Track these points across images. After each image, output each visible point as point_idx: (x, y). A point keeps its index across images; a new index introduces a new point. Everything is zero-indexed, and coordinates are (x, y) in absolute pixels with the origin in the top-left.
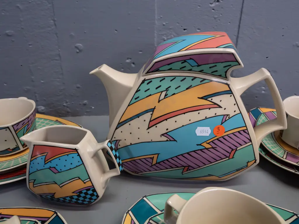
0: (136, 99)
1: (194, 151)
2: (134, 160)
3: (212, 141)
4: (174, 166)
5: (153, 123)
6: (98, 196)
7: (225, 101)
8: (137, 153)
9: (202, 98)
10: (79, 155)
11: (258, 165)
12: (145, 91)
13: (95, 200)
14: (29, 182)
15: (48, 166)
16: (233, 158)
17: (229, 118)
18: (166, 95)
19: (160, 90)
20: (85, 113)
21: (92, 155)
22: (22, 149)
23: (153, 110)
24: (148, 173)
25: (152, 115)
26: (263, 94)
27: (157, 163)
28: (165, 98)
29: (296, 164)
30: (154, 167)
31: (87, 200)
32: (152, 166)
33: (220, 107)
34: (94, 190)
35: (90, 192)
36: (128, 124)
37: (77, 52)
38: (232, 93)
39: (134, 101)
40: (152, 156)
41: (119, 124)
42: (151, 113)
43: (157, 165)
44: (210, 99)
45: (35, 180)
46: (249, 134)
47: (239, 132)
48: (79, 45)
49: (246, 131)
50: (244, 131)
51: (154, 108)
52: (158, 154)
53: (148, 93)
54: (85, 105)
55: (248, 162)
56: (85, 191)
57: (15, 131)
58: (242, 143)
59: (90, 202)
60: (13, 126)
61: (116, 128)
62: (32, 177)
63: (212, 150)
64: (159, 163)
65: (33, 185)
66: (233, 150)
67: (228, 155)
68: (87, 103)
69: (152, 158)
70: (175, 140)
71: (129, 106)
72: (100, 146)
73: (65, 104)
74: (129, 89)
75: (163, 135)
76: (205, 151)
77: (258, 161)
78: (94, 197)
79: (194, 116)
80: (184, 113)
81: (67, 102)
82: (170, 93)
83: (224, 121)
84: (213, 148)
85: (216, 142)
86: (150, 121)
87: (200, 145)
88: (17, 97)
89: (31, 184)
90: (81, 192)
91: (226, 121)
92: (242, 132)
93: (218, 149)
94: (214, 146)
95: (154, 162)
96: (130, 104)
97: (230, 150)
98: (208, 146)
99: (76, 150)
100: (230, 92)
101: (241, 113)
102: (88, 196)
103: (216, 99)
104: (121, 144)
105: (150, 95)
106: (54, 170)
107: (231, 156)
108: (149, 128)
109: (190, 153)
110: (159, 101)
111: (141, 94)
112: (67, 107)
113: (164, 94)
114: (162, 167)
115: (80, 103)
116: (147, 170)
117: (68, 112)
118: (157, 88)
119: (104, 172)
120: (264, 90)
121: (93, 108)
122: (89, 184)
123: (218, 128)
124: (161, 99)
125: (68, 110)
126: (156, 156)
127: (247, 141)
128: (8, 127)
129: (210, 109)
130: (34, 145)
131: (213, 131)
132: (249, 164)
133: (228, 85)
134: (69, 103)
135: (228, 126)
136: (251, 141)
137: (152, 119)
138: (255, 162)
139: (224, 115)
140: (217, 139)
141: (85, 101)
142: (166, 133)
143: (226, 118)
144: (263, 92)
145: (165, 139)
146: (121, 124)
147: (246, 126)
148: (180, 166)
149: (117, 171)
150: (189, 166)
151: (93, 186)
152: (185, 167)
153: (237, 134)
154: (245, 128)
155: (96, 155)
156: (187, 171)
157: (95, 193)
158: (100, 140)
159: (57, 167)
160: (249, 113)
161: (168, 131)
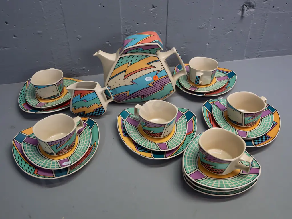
0: (117, 66)
1: (145, 88)
2: (118, 95)
3: (153, 83)
4: (137, 96)
5: (126, 77)
6: (104, 111)
7: (157, 64)
8: (120, 91)
9: (147, 64)
10: (96, 93)
11: (175, 92)
12: (121, 63)
13: (103, 113)
14: (72, 108)
15: (82, 99)
16: (163, 90)
17: (160, 72)
18: (131, 64)
19: (128, 62)
21: (100, 93)
22: (60, 95)
23: (125, 71)
24: (125, 101)
25: (125, 73)
26: (184, 55)
27: (129, 95)
28: (130, 65)
30: (128, 97)
31: (100, 113)
32: (127, 97)
33: (155, 67)
34: (103, 108)
35: (101, 109)
36: (114, 78)
37: (78, 40)
38: (160, 61)
39: (116, 67)
40: (126, 92)
41: (110, 78)
42: (125, 72)
43: (129, 96)
44: (150, 64)
45: (75, 107)
46: (169, 78)
47: (164, 78)
48: (79, 36)
49: (168, 77)
50: (167, 77)
51: (125, 70)
52: (129, 91)
53: (123, 63)
55: (170, 91)
56: (99, 109)
57: (58, 86)
58: (166, 82)
59: (101, 114)
60: (57, 84)
61: (109, 81)
62: (74, 105)
63: (153, 87)
64: (130, 95)
65: (74, 109)
66: (162, 86)
67: (160, 88)
68: (85, 68)
69: (127, 93)
70: (136, 84)
71: (114, 70)
72: (104, 89)
73: (72, 70)
74: (114, 62)
75: (131, 82)
76: (150, 87)
77: (175, 90)
78: (103, 112)
79: (144, 72)
80: (140, 71)
81: (73, 69)
82: (133, 62)
84: (154, 86)
85: (155, 83)
86: (125, 76)
87: (148, 85)
89: (73, 109)
90: (97, 110)
92: (166, 78)
93: (156, 86)
94: (154, 85)
95: (128, 95)
96: (115, 68)
97: (161, 86)
98: (151, 85)
99: (94, 91)
100: (159, 60)
101: (164, 69)
102: (100, 111)
103: (153, 64)
104: (112, 88)
105: (124, 64)
106: (85, 101)
108: (124, 79)
110: (128, 67)
111: (119, 64)
113: (130, 63)
114: (131, 97)
115: (81, 68)
116: (124, 99)
117: (74, 74)
118: (126, 61)
119: (106, 101)
120: (185, 54)
121: (88, 71)
122: (100, 106)
123: (155, 77)
124: (129, 66)
125: (74, 73)
126: (128, 92)
127: (169, 81)
128: (55, 85)
129: (150, 68)
130: (75, 91)
131: (153, 78)
132: (171, 92)
133: (158, 57)
135: (159, 75)
136: (170, 81)
137: (125, 75)
138: (174, 91)
139: (157, 71)
140: (155, 82)
142: (132, 81)
143: (158, 72)
144: (184, 54)
145: (132, 83)
146: (111, 79)
148: (139, 95)
149: (112, 99)
150: (144, 95)
151: (102, 106)
152: (142, 96)
153: (164, 79)
154: (167, 76)
155: (102, 93)
156: (143, 97)
157: (103, 110)
158: (103, 86)
159: (86, 99)
160: (176, 67)
161: (133, 80)
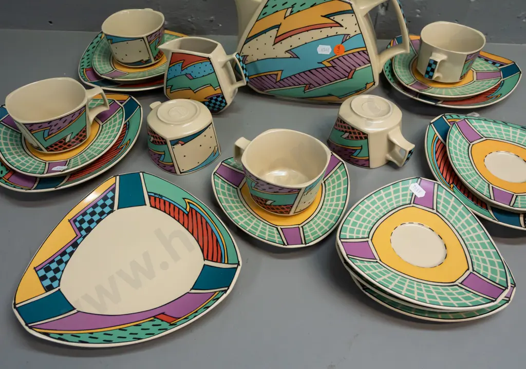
0: (263, 14)
1: (315, 69)
2: (260, 77)
3: (332, 60)
4: (297, 84)
5: (278, 40)
6: (226, 104)
7: (347, 21)
8: (263, 69)
9: (324, 16)
10: (211, 63)
11: (376, 88)
12: (273, 7)
13: (224, 107)
14: (166, 88)
15: (185, 72)
16: (352, 78)
17: (350, 38)
18: (292, 12)
19: (287, 6)
20: (212, 32)
21: (223, 65)
22: (153, 62)
23: (278, 26)
24: (271, 91)
25: (278, 31)
27: (281, 80)
28: (290, 15)
29: (418, 91)
30: (278, 83)
31: (217, 106)
32: (276, 82)
33: (341, 26)
34: (223, 98)
35: (220, 99)
36: (255, 39)
38: (354, 13)
39: (262, 16)
40: (276, 73)
41: (247, 39)
42: (277, 29)
43: (281, 82)
44: (332, 18)
45: (172, 86)
46: (368, 55)
47: (358, 52)
49: (366, 52)
50: (363, 51)
51: (279, 24)
52: (282, 70)
53: (275, 9)
54: (212, 21)
55: (367, 84)
56: (215, 98)
57: (149, 43)
58: (361, 63)
59: (219, 109)
60: (147, 37)
61: (244, 44)
62: (170, 83)
63: (331, 68)
64: (282, 80)
65: (171, 90)
66: (351, 70)
67: (347, 74)
68: (214, 20)
69: (277, 75)
70: (298, 57)
71: (257, 21)
72: (230, 57)
73: (189, 20)
74: (259, 4)
75: (287, 51)
76: (325, 69)
77: (377, 83)
78: (223, 105)
79: (316, 34)
80: (308, 31)
81: (192, 17)
82: (295, 10)
83: (344, 40)
84: (333, 67)
85: (336, 61)
86: (276, 37)
87: (321, 63)
88: (143, 8)
89: (169, 90)
90: (211, 99)
91: (346, 40)
92: (361, 53)
93: (338, 68)
94: (334, 65)
95: (278, 80)
96: (259, 18)
97: (349, 70)
98: (328, 65)
99: (209, 59)
100: (352, 12)
101: (361, 33)
102: (218, 103)
103: (338, 18)
104: (249, 60)
105: (277, 11)
106: (190, 77)
107: (350, 77)
108: (274, 44)
109: (311, 71)
110: (285, 18)
111: (269, 10)
112: (192, 23)
113: (290, 10)
114: (286, 85)
115: (207, 19)
116: (272, 87)
117: (193, 29)
118: (283, 5)
119: (232, 83)
120: (419, 14)
121: (220, 25)
122: (218, 91)
123: (339, 47)
124: (286, 16)
125: (193, 26)
126: (280, 73)
127: (366, 62)
128: (143, 38)
129: (331, 27)
130: (173, 53)
131: (333, 51)
132: (368, 86)
133: (351, 4)
134: (194, 19)
135: (348, 45)
136: (370, 62)
137: (278, 35)
138: (374, 84)
139: (345, 35)
140: (337, 58)
141: (212, 17)
142: (290, 50)
143: (346, 38)
144: (418, 16)
145: (288, 55)
146: (249, 39)
147: (366, 47)
148: (301, 83)
149: (244, 82)
150: (311, 84)
151: (222, 93)
152: (306, 84)
153: (357, 54)
154: (365, 49)
155: (225, 66)
156: (309, 89)
157: (224, 100)
158: (228, 53)
159: (192, 74)
160: (394, 39)
161: (292, 48)
